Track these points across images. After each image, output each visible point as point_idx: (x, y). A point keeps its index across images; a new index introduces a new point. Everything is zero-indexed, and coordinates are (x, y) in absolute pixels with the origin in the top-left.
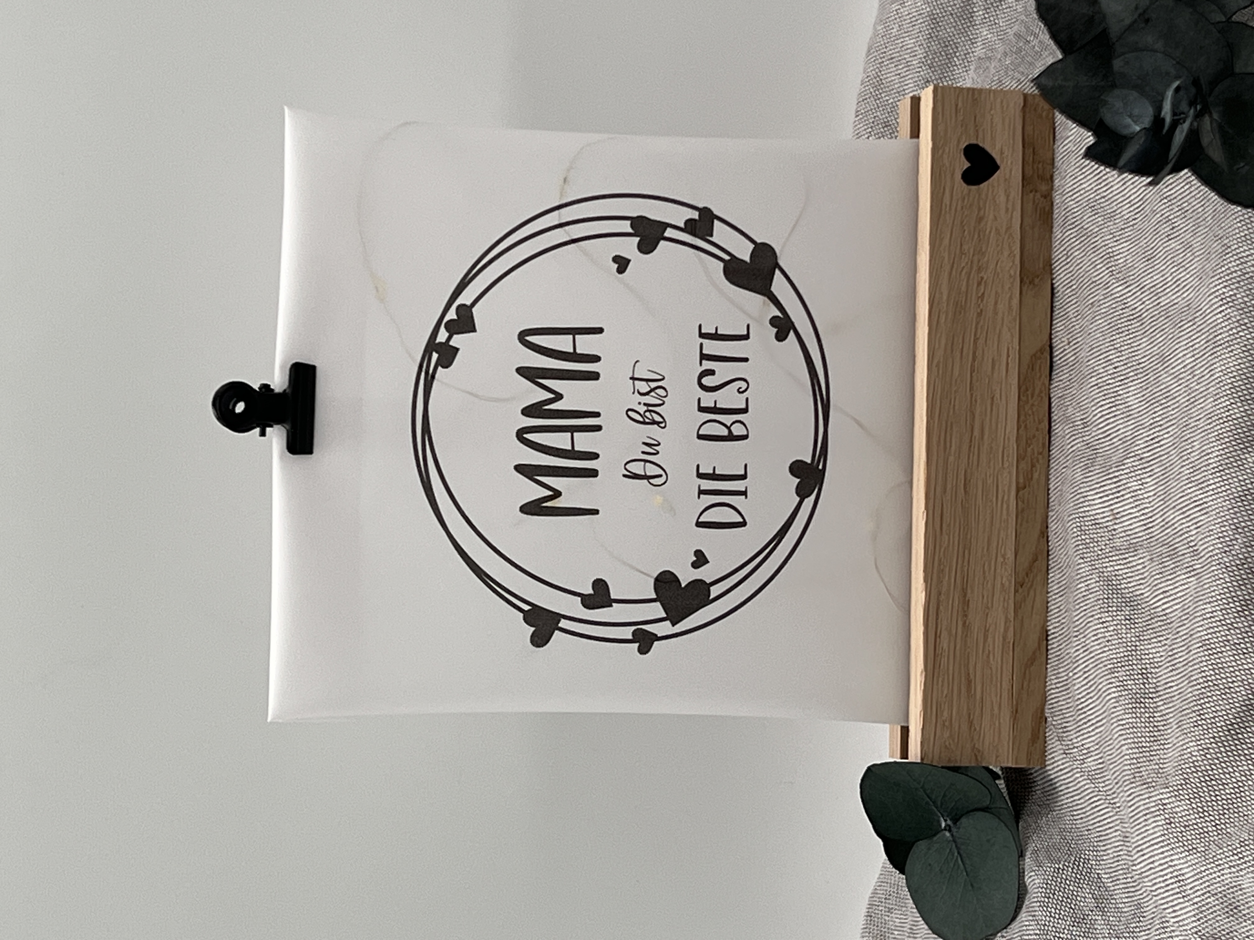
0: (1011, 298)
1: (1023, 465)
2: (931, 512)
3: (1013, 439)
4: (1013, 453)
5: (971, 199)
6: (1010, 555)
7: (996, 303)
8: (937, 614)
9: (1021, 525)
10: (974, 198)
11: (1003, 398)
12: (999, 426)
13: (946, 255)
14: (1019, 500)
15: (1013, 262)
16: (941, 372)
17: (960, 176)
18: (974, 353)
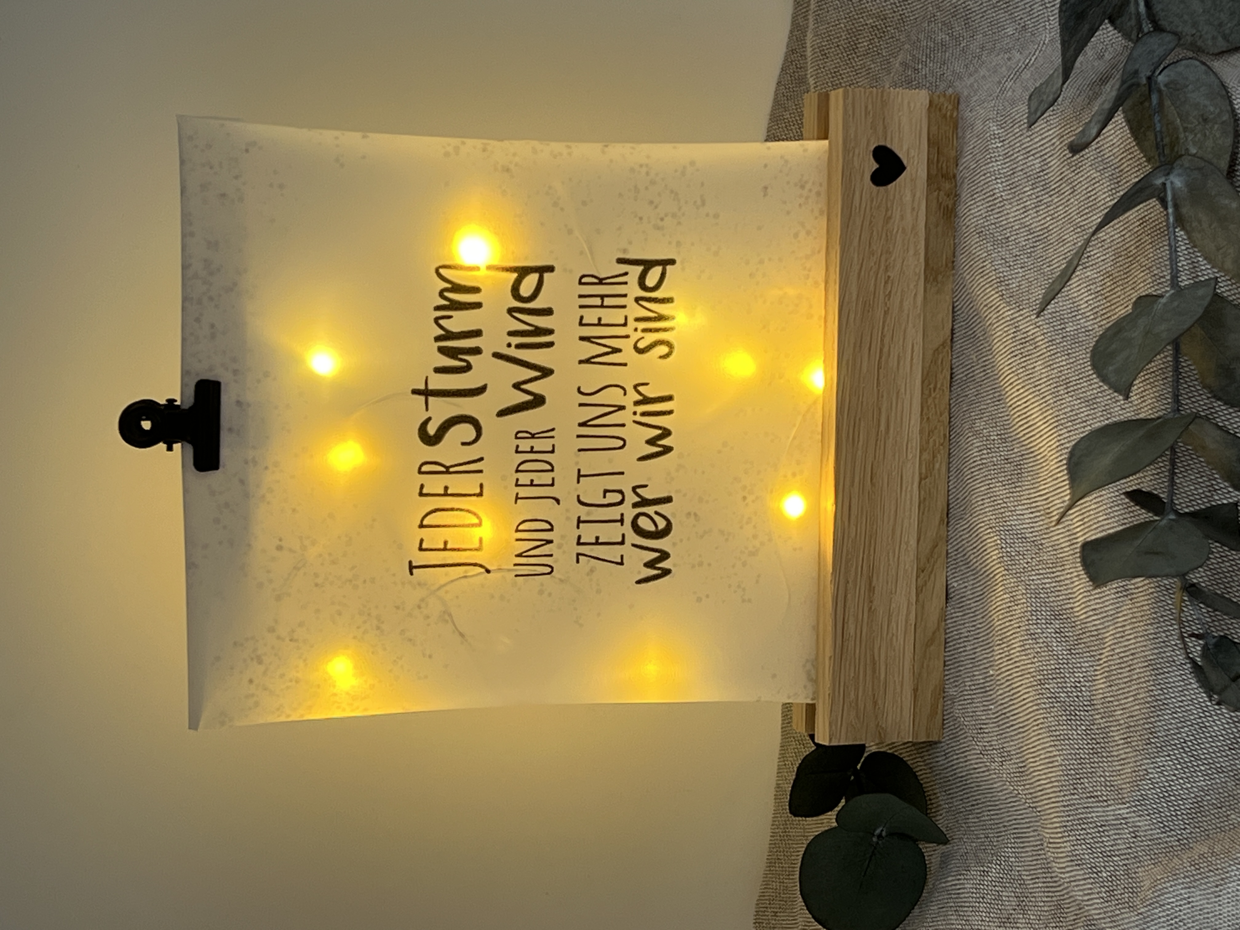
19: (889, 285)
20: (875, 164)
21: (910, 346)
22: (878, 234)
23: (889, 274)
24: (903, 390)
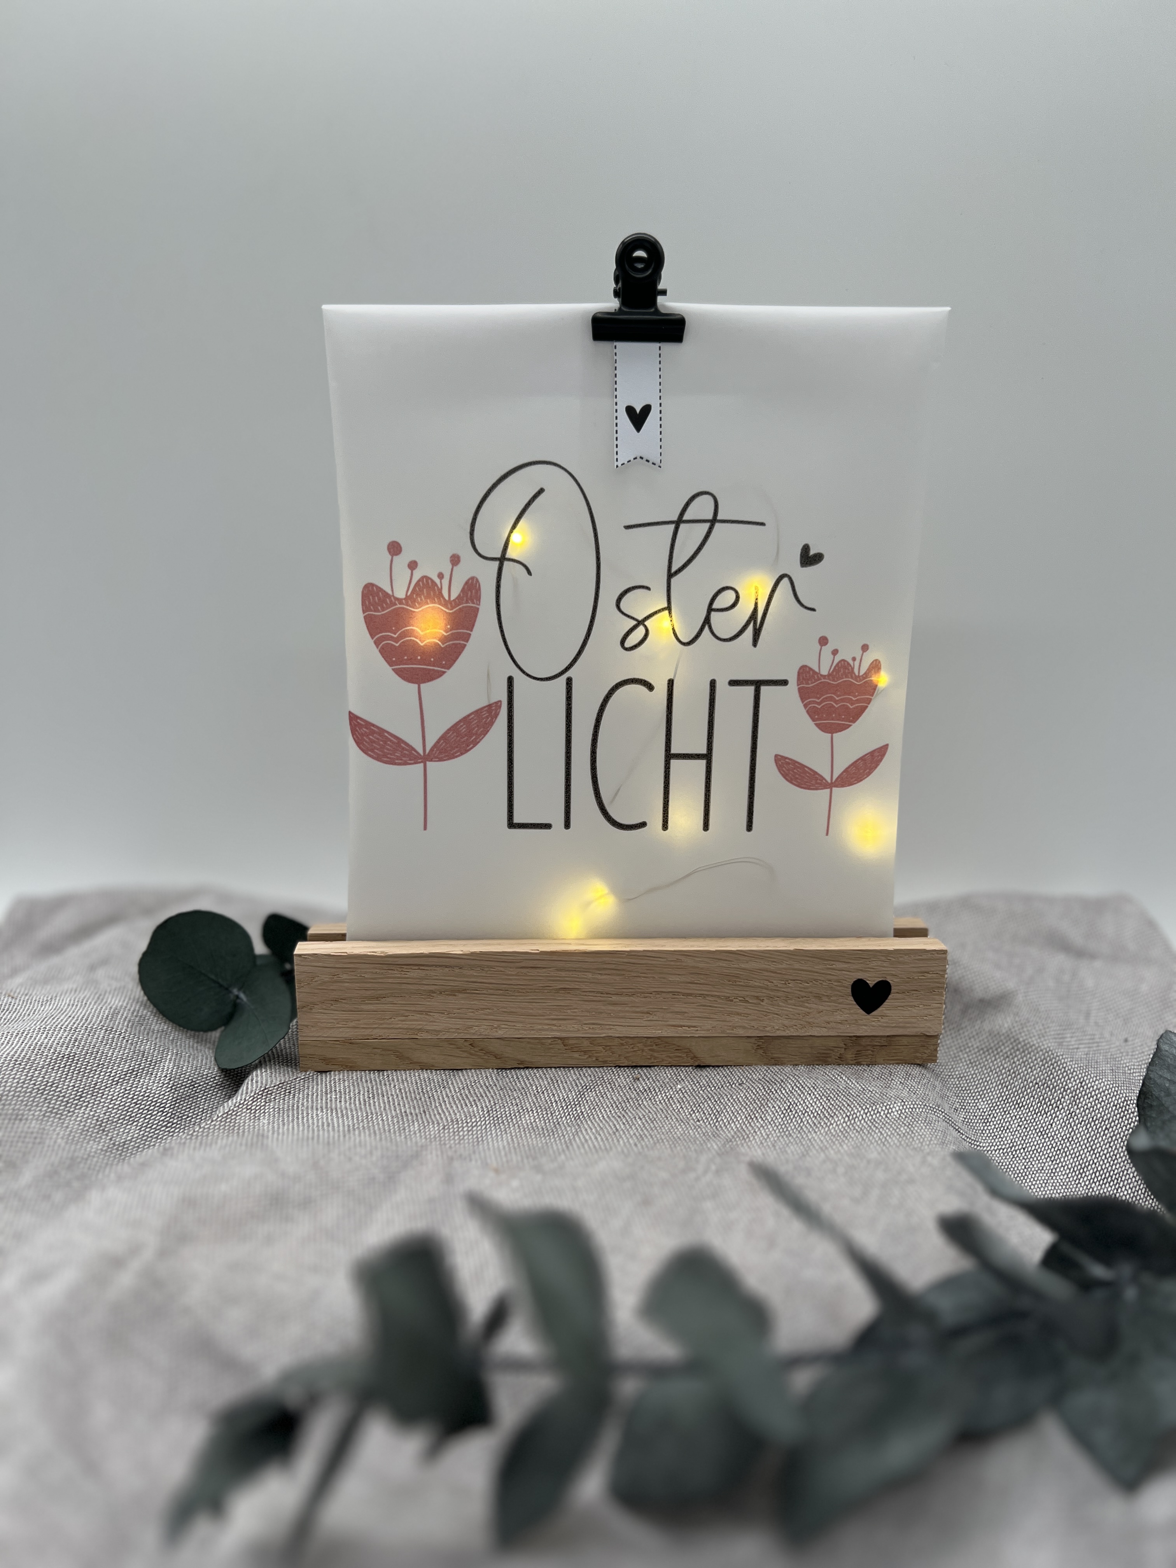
0: (744, 1028)
1: (586, 1043)
2: (538, 957)
3: (611, 1033)
4: (597, 1033)
5: (839, 988)
6: (500, 1033)
7: (738, 1014)
8: (440, 966)
9: (529, 1043)
10: (838, 991)
11: (648, 1023)
12: (622, 1020)
13: (784, 966)
14: (552, 1040)
15: (778, 1030)
16: (672, 963)
17: (860, 978)
18: (690, 995)
19: (755, 1001)
20: (875, 982)
21: (694, 1024)
22: (804, 988)
23: (766, 1001)
24: (651, 1018)
